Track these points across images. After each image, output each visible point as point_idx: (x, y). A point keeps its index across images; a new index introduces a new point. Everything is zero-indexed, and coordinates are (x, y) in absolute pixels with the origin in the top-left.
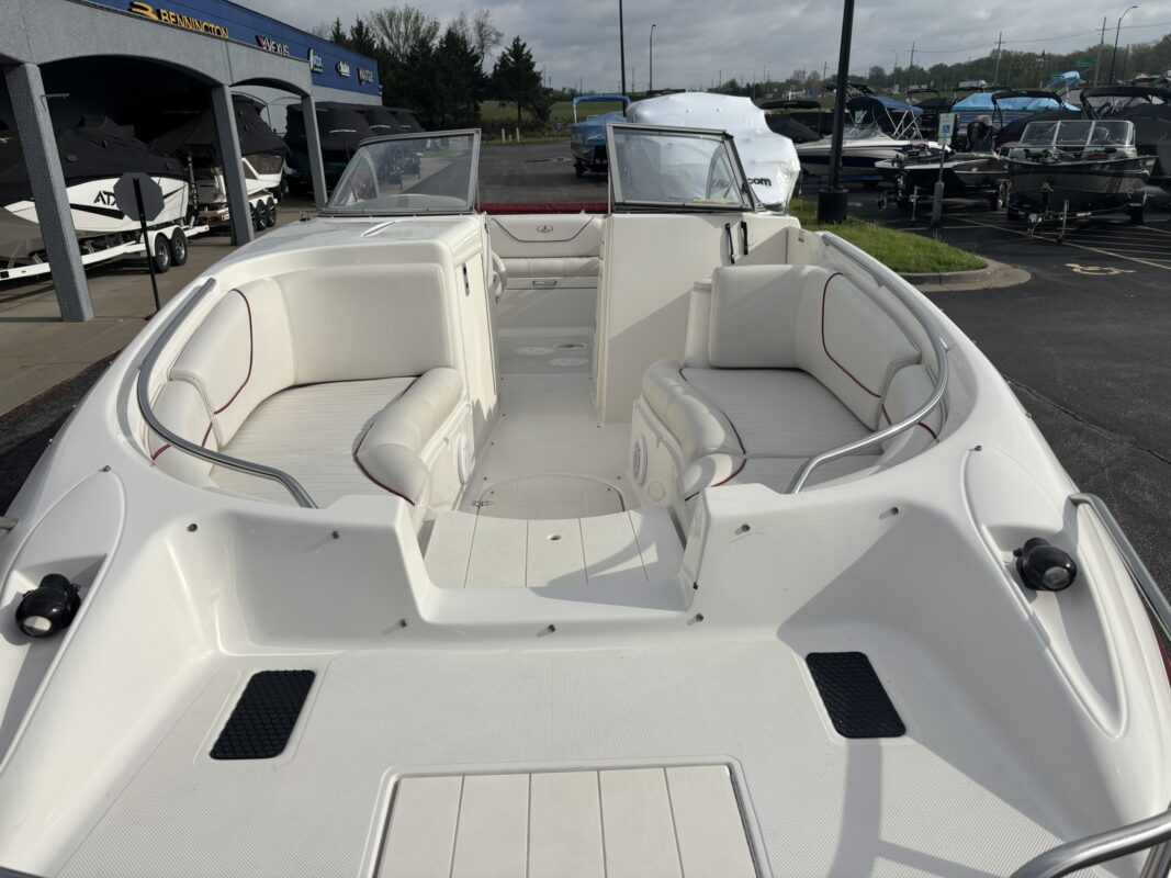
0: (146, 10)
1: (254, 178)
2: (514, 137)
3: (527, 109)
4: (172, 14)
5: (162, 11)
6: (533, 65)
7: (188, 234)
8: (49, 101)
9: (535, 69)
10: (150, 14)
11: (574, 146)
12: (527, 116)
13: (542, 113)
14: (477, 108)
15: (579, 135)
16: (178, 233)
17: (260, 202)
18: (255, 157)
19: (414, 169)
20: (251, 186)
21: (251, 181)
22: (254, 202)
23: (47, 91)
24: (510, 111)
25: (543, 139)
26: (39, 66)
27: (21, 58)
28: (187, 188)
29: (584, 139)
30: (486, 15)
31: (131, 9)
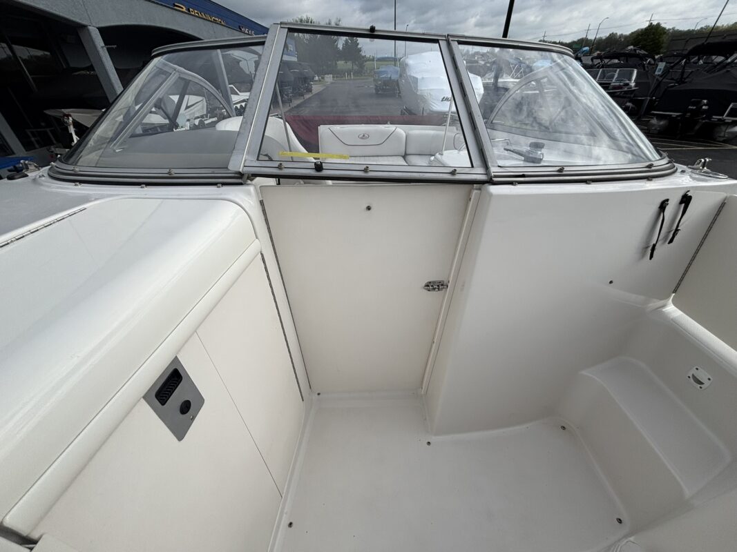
0: (182, 8)
1: (238, 94)
2: (350, 76)
3: (356, 64)
4: (196, 11)
5: (191, 10)
6: (358, 44)
7: (206, 122)
8: (108, 49)
9: (359, 46)
10: (184, 10)
11: (374, 80)
12: (355, 67)
13: (361, 66)
14: (336, 64)
15: (377, 75)
16: (201, 122)
17: (241, 106)
18: (237, 85)
19: (310, 90)
20: (235, 98)
21: (236, 96)
22: (238, 106)
23: (106, 44)
24: (349, 65)
25: (362, 77)
26: (97, 28)
27: (84, 23)
28: (205, 100)
29: (379, 77)
30: (339, 21)
31: (173, 7)
